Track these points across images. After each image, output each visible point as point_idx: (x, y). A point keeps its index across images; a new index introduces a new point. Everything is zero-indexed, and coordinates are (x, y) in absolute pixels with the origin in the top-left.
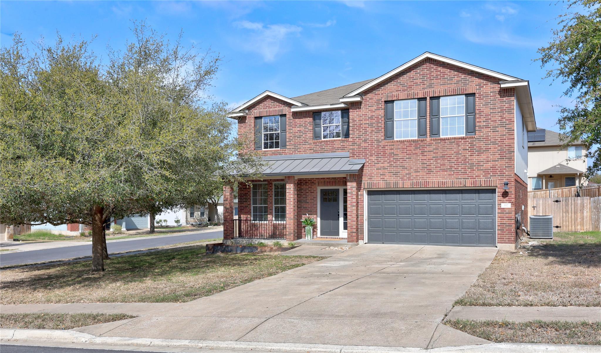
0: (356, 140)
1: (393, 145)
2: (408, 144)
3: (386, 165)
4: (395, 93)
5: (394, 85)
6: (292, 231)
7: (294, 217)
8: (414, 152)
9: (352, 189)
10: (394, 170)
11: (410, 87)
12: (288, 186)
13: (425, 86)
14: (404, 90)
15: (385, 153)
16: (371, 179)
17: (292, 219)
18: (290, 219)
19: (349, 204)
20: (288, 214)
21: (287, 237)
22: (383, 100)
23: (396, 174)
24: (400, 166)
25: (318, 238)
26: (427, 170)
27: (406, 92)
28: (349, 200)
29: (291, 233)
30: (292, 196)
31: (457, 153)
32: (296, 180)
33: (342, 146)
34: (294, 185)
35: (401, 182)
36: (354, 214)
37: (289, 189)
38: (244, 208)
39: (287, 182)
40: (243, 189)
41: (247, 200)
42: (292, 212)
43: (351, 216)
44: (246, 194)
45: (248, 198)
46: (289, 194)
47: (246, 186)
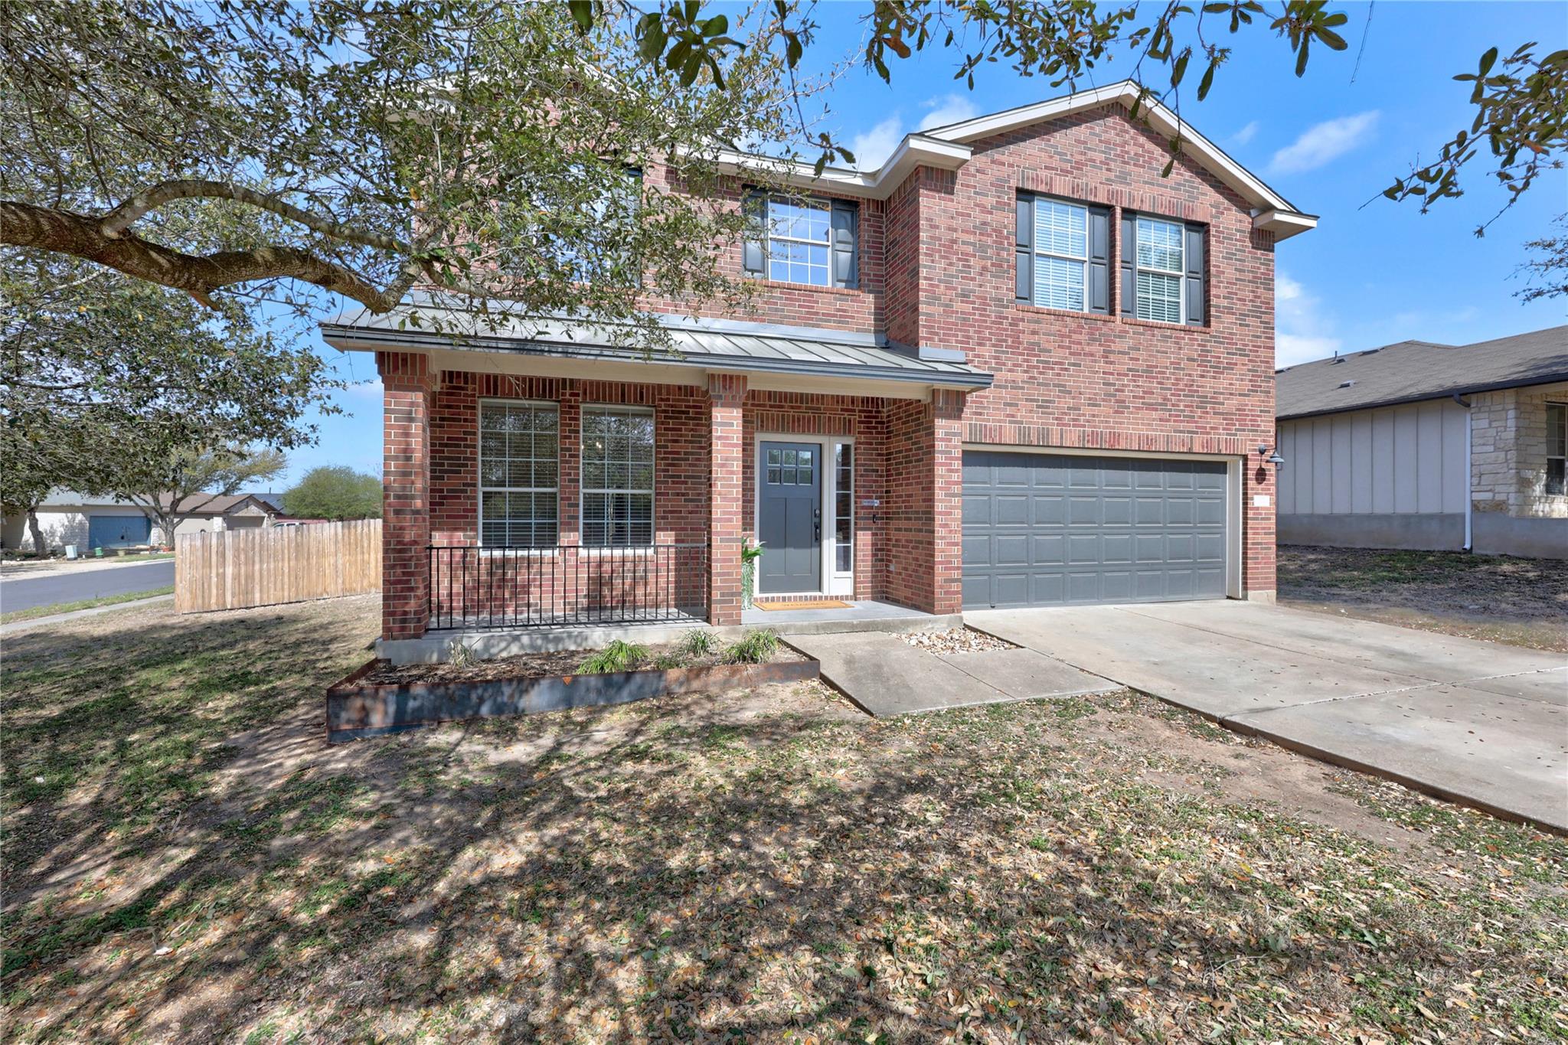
0: (937, 286)
1: (1038, 322)
2: (1074, 326)
3: (1020, 376)
4: (1044, 174)
5: (1041, 150)
8: (1087, 349)
9: (950, 440)
10: (1038, 393)
11: (1079, 166)
12: (718, 414)
13: (1112, 175)
14: (1065, 172)
15: (1017, 342)
16: (980, 414)
17: (736, 540)
19: (941, 489)
20: (717, 521)
22: (1013, 183)
23: (1044, 405)
24: (1055, 385)
26: (1117, 401)
27: (1069, 178)
28: (942, 476)
30: (736, 453)
31: (1176, 366)
32: (752, 394)
33: (839, 310)
34: (744, 414)
35: (1055, 429)
36: (954, 520)
37: (722, 424)
38: (445, 498)
39: (720, 397)
40: (442, 419)
41: (459, 465)
42: (736, 513)
43: (946, 526)
44: (454, 442)
45: (465, 459)
46: (724, 445)
47: (458, 407)
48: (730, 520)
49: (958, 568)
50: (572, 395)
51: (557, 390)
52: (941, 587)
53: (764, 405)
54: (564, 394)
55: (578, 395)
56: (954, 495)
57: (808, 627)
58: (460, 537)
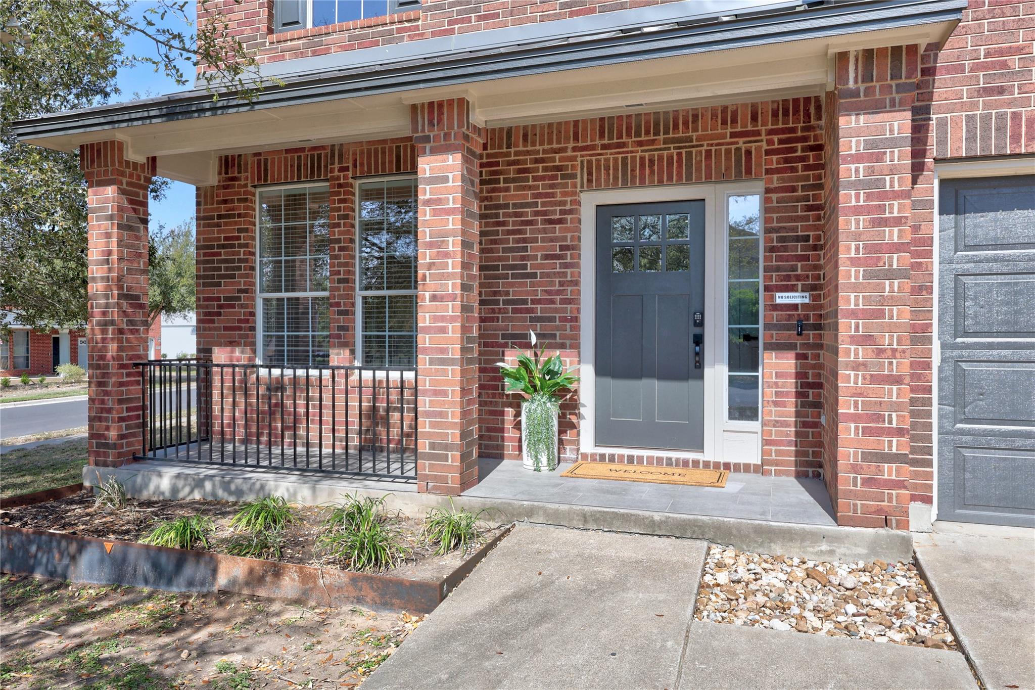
6: (453, 435)
7: (464, 350)
9: (879, 158)
16: (1001, 91)
17: (451, 362)
18: (443, 362)
19: (854, 262)
20: (427, 330)
21: (426, 467)
25: (585, 456)
29: (447, 447)
30: (453, 223)
32: (477, 130)
34: (466, 160)
36: (891, 328)
37: (433, 180)
38: (220, 307)
39: (427, 139)
40: (220, 217)
41: (233, 269)
42: (452, 319)
43: (866, 340)
44: (230, 243)
45: (240, 260)
46: (435, 213)
47: (232, 201)
48: (443, 330)
49: (900, 432)
50: (341, 170)
51: (326, 166)
52: (855, 469)
53: (593, 147)
54: (332, 171)
55: (347, 169)
56: (891, 275)
57: (569, 515)
58: (240, 355)
